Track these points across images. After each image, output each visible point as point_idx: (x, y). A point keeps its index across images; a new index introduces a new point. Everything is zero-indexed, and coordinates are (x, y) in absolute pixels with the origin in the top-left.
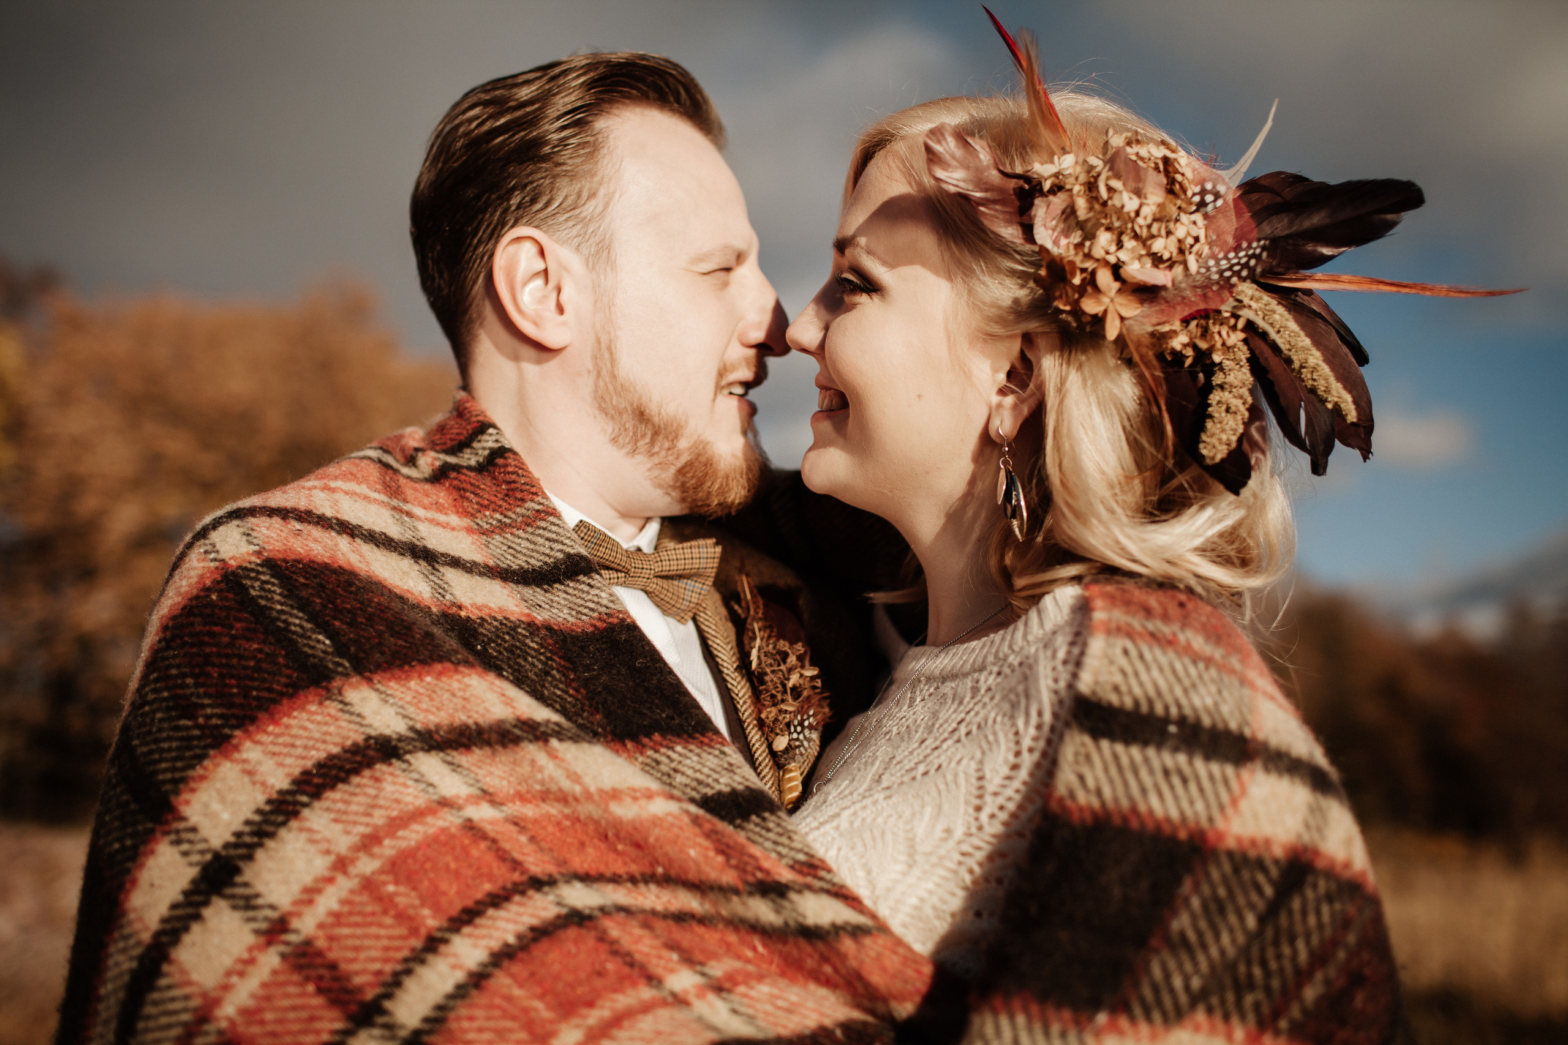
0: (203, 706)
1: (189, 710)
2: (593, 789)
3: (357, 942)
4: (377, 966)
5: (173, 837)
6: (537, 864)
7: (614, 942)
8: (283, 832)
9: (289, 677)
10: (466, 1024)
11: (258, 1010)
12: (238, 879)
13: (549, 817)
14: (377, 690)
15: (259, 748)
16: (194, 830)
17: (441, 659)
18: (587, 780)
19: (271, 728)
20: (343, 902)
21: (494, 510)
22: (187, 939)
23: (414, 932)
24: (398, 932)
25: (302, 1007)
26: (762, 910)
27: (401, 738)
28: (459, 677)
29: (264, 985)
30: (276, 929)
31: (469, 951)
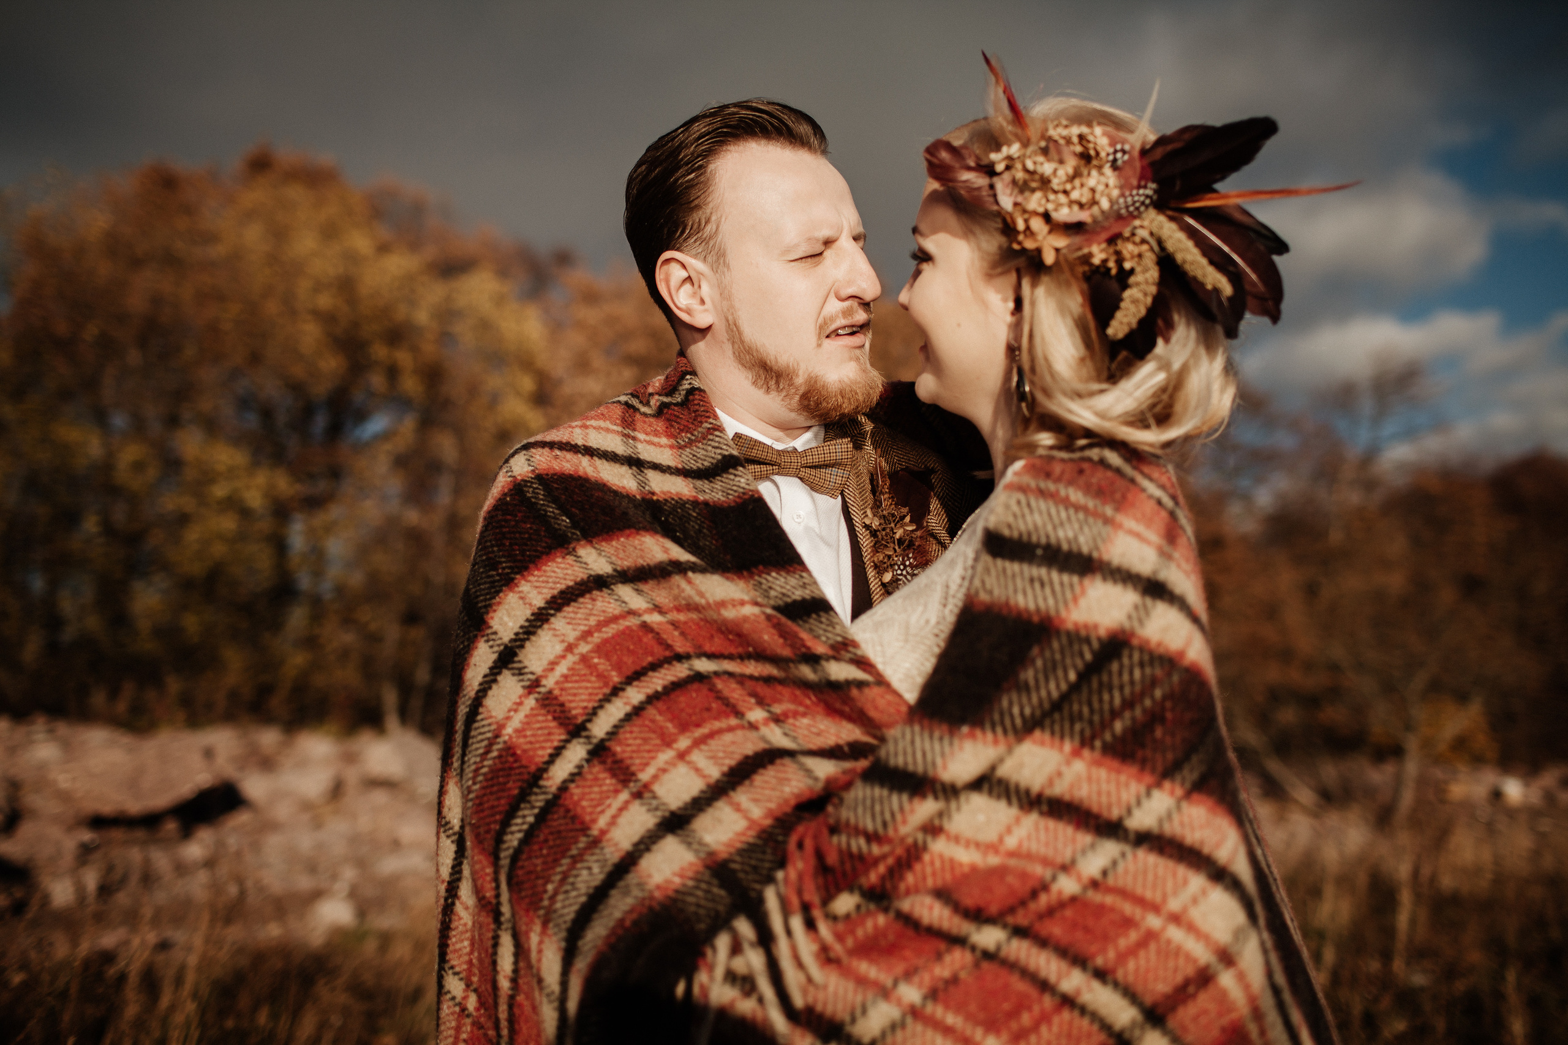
0: (501, 563)
1: (496, 566)
2: (711, 601)
3: (575, 691)
4: (585, 704)
5: (485, 638)
6: (680, 646)
7: (719, 692)
8: (540, 631)
9: (546, 543)
10: (628, 735)
11: (523, 730)
12: (516, 659)
13: (692, 620)
14: (595, 548)
15: (529, 584)
16: (495, 633)
17: (629, 527)
18: (708, 595)
19: (536, 573)
20: (569, 669)
21: (687, 432)
22: (490, 693)
23: (606, 685)
24: (597, 685)
25: (545, 728)
26: (806, 672)
27: (609, 576)
28: (638, 537)
29: (526, 716)
30: (534, 685)
31: (635, 695)
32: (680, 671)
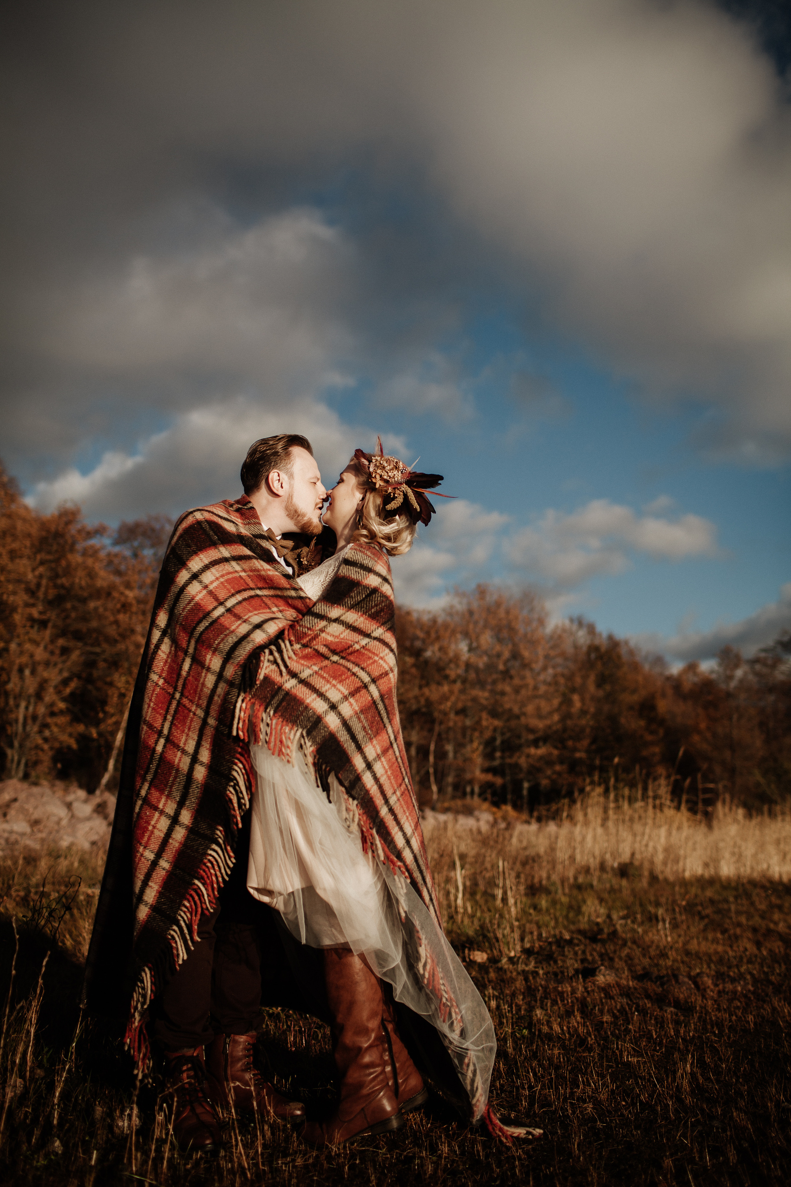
0: (192, 546)
1: (190, 547)
3: (220, 592)
4: (223, 596)
5: (185, 568)
6: (252, 585)
8: (207, 571)
9: (209, 543)
10: (238, 607)
11: (202, 599)
12: (199, 578)
14: (225, 548)
15: (203, 555)
16: (190, 568)
19: (205, 552)
20: (217, 585)
21: (248, 520)
22: (189, 586)
23: (230, 592)
24: (227, 591)
25: (210, 600)
27: (229, 558)
29: (203, 596)
30: (206, 587)
31: (239, 597)
32: (252, 593)
